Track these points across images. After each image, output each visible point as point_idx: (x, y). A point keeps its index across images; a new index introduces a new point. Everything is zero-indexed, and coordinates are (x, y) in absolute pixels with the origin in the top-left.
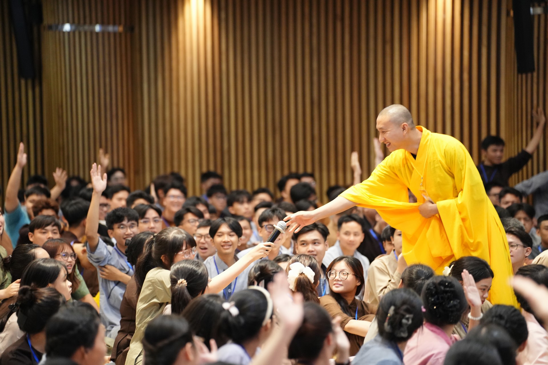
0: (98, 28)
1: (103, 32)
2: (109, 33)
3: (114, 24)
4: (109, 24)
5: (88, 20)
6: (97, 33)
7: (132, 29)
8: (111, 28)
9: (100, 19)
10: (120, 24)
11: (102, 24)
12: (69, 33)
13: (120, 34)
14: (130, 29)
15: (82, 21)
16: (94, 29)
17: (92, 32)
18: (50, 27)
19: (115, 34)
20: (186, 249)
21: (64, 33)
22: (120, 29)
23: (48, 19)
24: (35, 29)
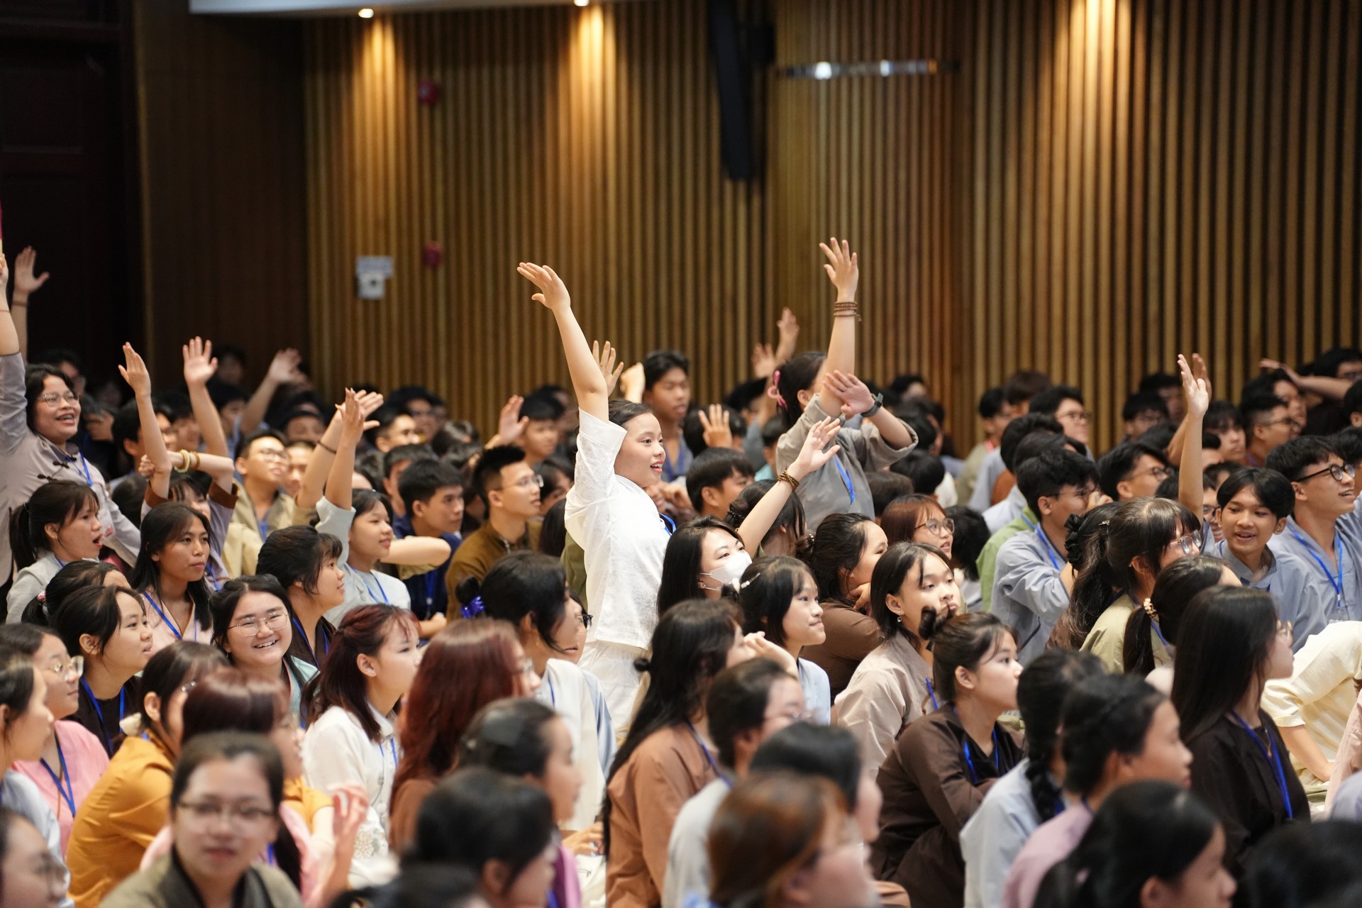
0: (885, 68)
1: (896, 76)
2: (909, 77)
3: (921, 57)
4: (909, 57)
5: (868, 54)
6: (885, 79)
7: (956, 66)
8: (912, 67)
9: (891, 52)
10: (932, 56)
11: (897, 58)
12: (828, 81)
13: (932, 77)
14: (953, 65)
15: (856, 56)
16: (879, 69)
17: (875, 77)
18: (790, 72)
19: (921, 77)
20: (1182, 534)
21: (818, 81)
22: (931, 67)
23: (786, 55)
24: (757, 77)
